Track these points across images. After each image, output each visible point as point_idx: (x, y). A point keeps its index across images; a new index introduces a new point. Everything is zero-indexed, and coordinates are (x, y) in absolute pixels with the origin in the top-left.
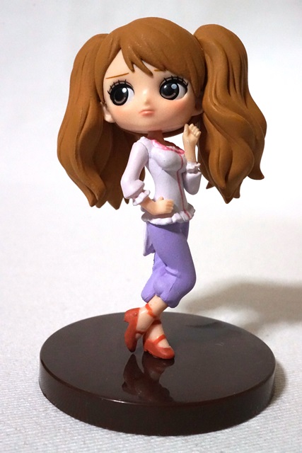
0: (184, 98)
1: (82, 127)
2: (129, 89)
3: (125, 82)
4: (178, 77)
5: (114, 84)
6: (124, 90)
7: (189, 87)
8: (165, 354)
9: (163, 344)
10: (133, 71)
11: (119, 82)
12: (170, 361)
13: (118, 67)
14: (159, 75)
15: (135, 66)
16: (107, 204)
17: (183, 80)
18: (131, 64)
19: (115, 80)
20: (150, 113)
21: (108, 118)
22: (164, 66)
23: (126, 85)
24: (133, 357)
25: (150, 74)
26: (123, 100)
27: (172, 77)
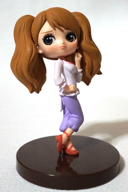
0: (76, 41)
2: (52, 38)
3: (51, 34)
4: (73, 33)
6: (50, 38)
7: (77, 37)
10: (55, 30)
11: (48, 34)
13: (47, 28)
14: (66, 31)
15: (55, 27)
17: (75, 34)
19: (46, 34)
22: (68, 27)
23: (51, 36)
25: (62, 31)
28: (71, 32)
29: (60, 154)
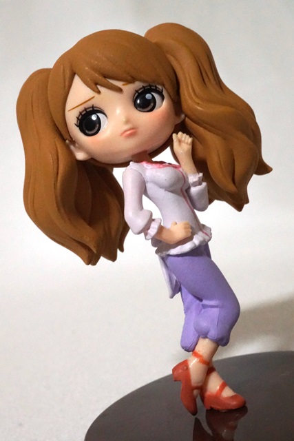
0: (163, 106)
1: (58, 173)
2: (99, 114)
3: (93, 107)
4: (150, 86)
5: (81, 113)
6: (94, 118)
7: (165, 93)
8: (234, 403)
9: (228, 393)
10: (99, 92)
11: (85, 109)
12: (242, 409)
13: (80, 94)
14: (129, 89)
15: (99, 87)
16: (102, 260)
17: (156, 87)
18: (94, 85)
19: (81, 109)
20: (133, 132)
21: (80, 156)
22: (132, 77)
23: (95, 110)
24: (197, 422)
25: (119, 90)
26: (97, 128)
27: (143, 87)
28: (145, 85)
29: (194, 413)
